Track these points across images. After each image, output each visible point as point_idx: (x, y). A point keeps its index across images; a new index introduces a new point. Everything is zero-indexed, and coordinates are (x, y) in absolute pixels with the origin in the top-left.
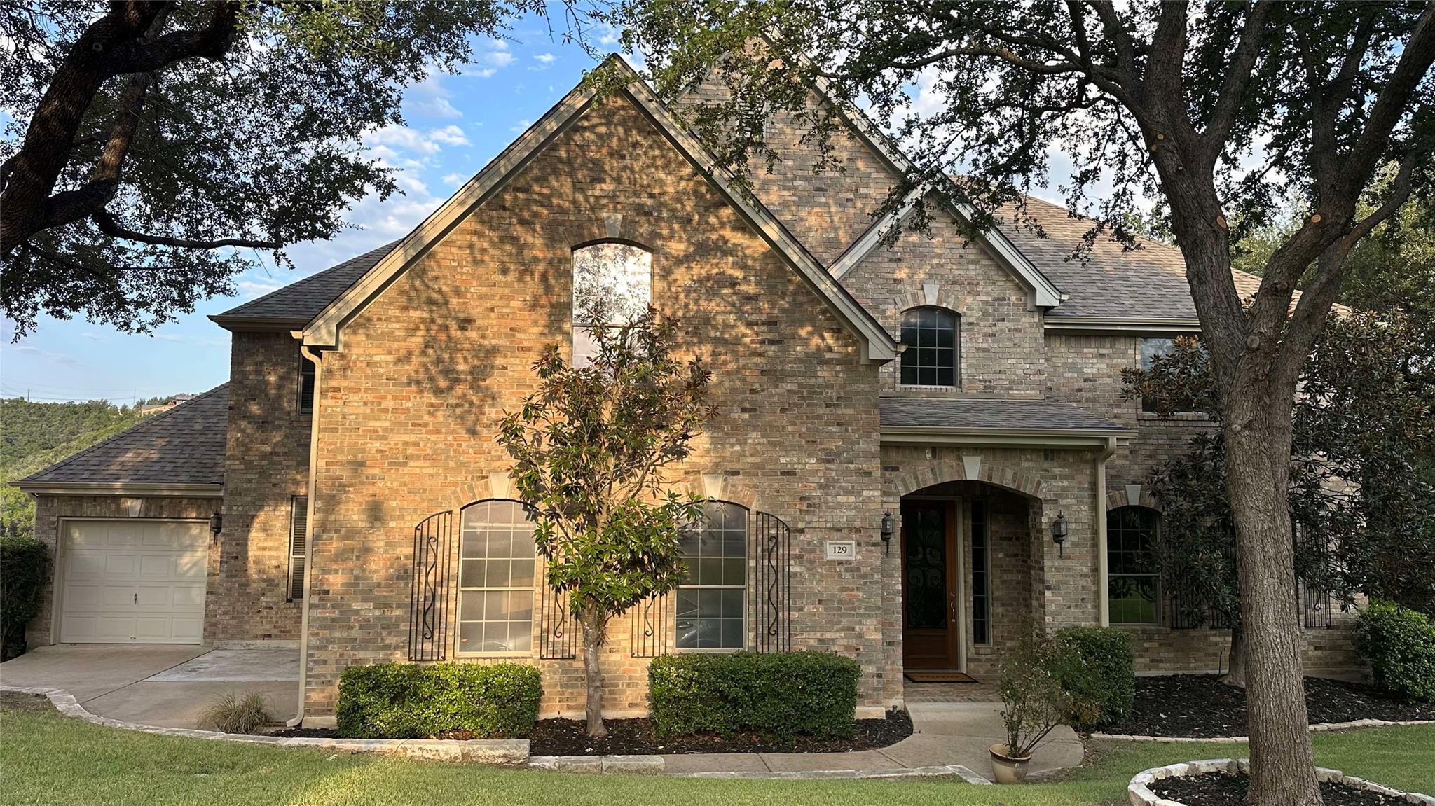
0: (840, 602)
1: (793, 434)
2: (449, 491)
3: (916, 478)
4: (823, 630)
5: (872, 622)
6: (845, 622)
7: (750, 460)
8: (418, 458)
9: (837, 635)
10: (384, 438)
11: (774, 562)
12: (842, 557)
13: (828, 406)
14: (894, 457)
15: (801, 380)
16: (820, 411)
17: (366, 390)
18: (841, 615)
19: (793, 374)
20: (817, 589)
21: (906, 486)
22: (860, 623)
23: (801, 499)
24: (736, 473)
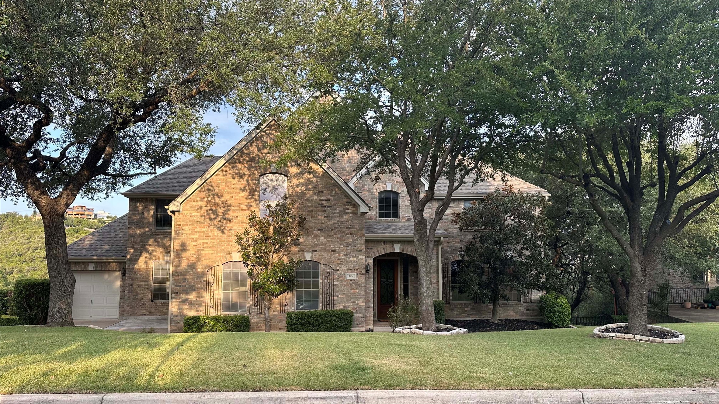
0: (351, 293)
1: (335, 237)
2: (218, 259)
3: (378, 251)
4: (345, 303)
5: (361, 300)
6: (352, 300)
7: (321, 246)
8: (208, 247)
9: (350, 304)
10: (196, 241)
11: (329, 281)
12: (352, 278)
13: (347, 228)
14: (371, 245)
15: (338, 219)
16: (345, 230)
17: (190, 225)
18: (351, 298)
19: (335, 217)
20: (343, 289)
21: (375, 254)
22: (357, 300)
23: (338, 259)
24: (316, 251)
